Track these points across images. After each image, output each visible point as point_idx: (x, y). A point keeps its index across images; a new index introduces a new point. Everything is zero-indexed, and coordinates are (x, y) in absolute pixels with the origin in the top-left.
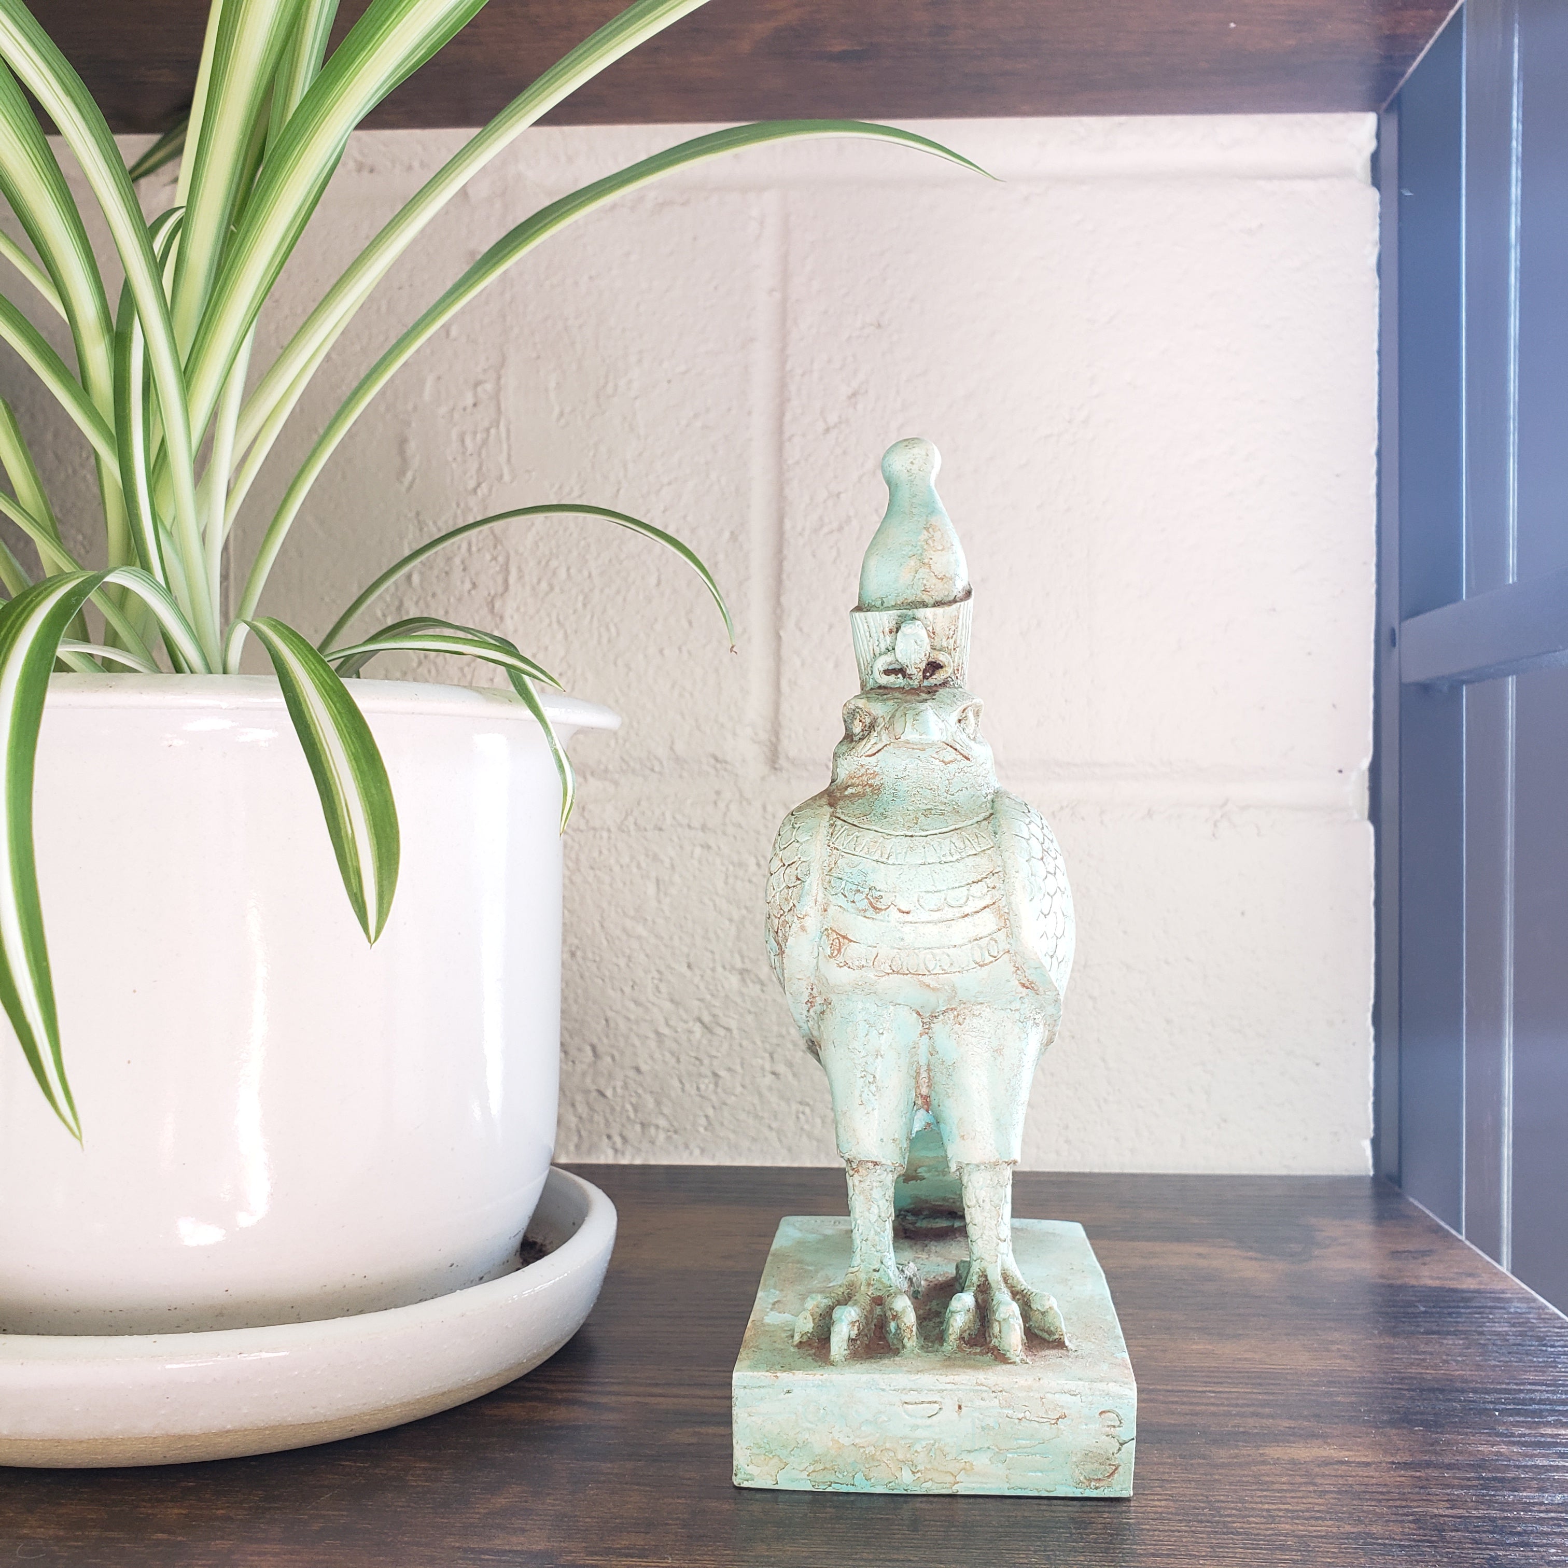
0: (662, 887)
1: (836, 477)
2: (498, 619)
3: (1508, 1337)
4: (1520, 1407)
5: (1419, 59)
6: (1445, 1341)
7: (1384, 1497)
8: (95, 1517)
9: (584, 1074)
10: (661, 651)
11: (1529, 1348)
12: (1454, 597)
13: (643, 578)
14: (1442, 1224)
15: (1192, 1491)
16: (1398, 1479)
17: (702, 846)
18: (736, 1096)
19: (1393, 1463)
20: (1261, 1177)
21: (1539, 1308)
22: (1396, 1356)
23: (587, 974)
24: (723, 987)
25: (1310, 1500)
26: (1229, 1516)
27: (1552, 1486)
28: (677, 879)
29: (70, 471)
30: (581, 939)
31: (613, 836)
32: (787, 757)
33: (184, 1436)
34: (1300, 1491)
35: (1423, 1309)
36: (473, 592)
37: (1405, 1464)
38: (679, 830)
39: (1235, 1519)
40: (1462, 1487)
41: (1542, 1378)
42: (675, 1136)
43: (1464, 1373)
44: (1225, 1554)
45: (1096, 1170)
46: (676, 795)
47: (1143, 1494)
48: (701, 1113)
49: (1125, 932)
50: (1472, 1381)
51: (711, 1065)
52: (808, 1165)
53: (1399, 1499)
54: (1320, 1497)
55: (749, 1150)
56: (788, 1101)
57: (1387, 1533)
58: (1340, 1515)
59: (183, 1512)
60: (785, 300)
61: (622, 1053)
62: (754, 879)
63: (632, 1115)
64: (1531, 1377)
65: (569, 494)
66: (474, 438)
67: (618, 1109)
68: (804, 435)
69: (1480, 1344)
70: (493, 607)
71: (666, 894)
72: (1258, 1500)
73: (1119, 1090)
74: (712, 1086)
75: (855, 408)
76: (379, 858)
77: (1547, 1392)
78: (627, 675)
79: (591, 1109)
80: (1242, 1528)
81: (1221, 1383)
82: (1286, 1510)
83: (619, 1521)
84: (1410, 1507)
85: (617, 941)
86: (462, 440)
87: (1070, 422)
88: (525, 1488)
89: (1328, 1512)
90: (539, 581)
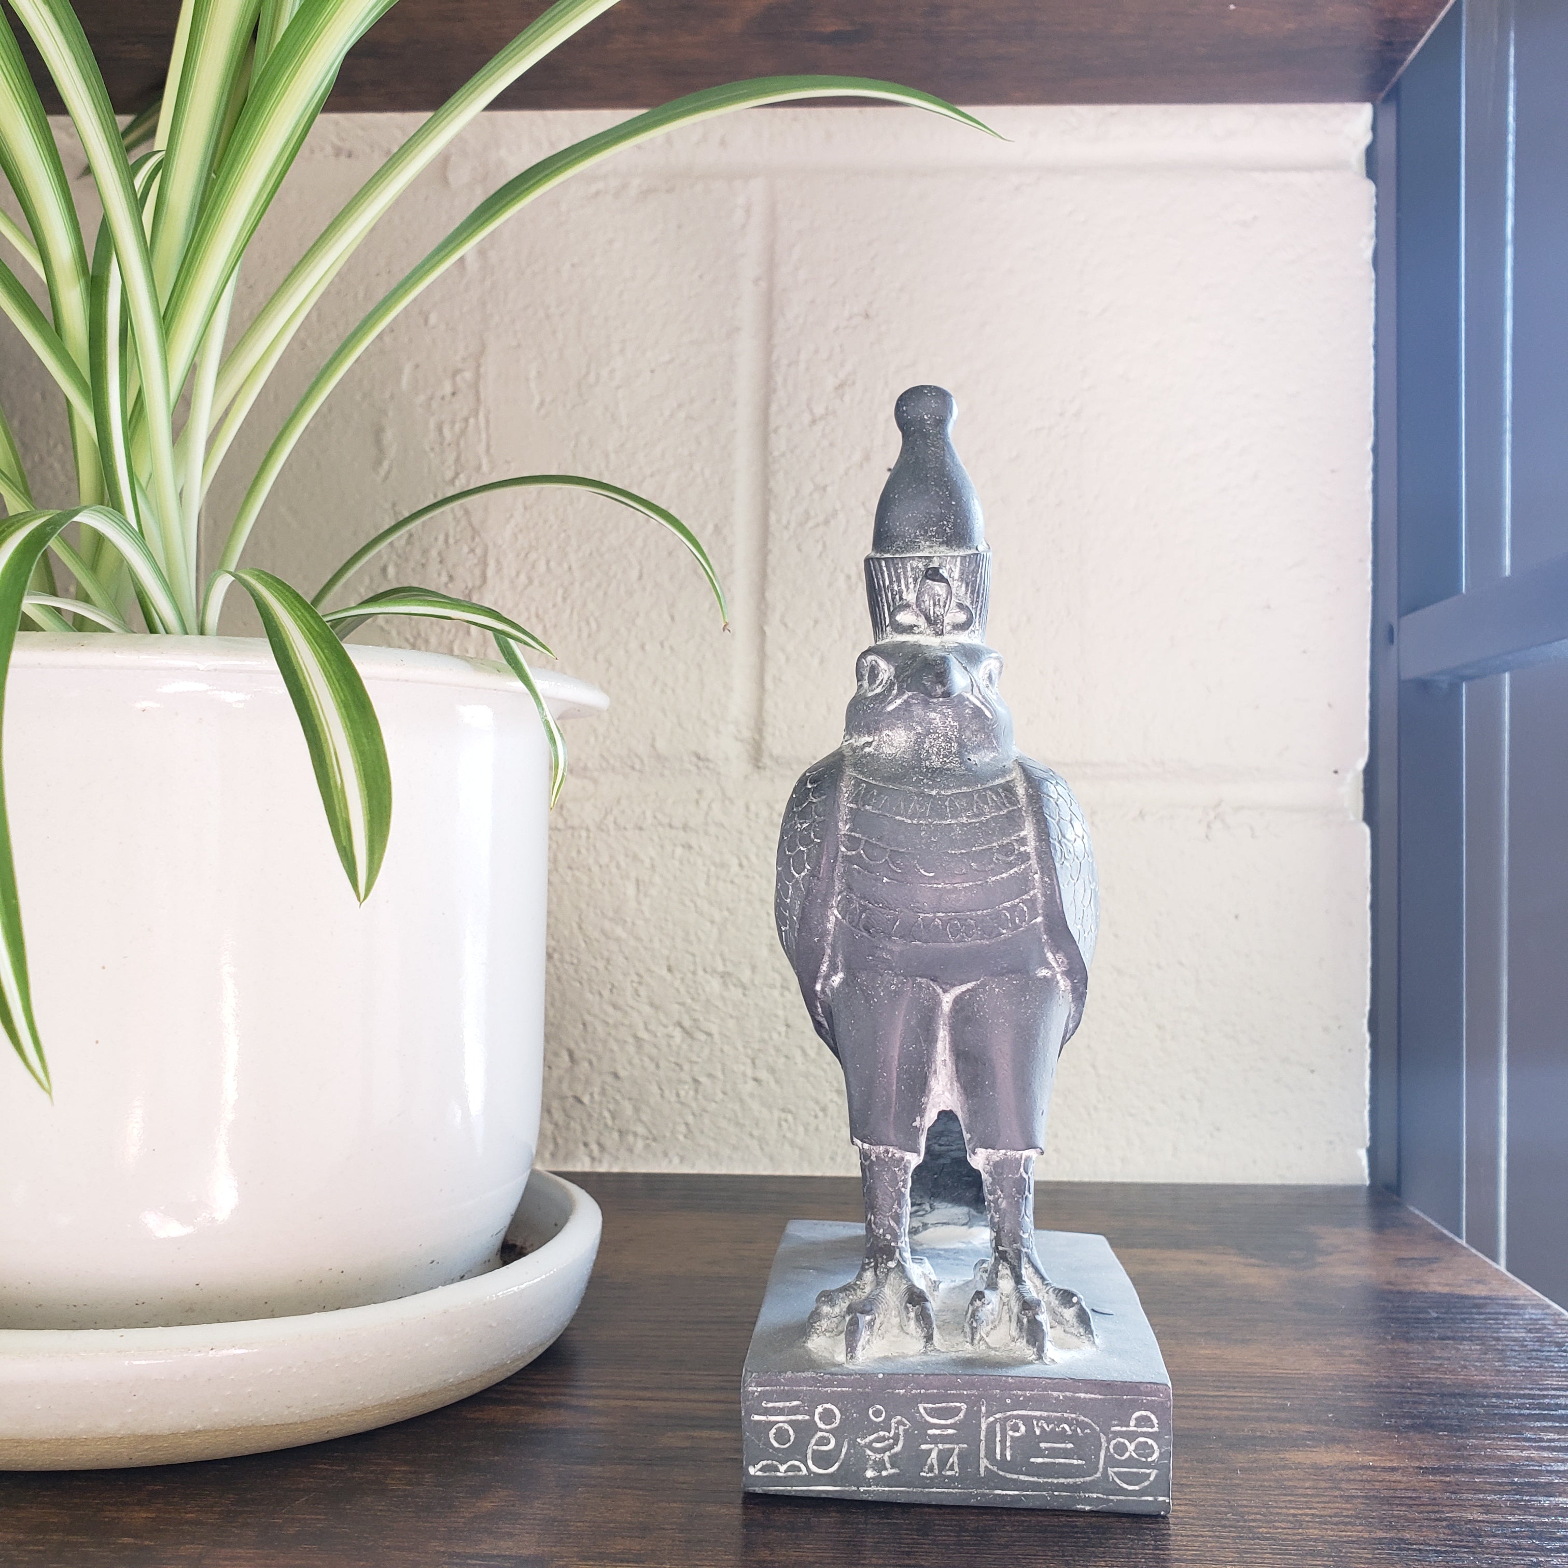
0: (641, 888)
1: (822, 470)
3: (1526, 1343)
4: (1546, 1412)
5: (1420, 45)
6: (1461, 1347)
7: (1413, 1502)
8: (56, 1520)
9: (560, 1080)
10: (643, 647)
11: (1548, 1354)
12: (1456, 590)
13: (624, 571)
14: (1446, 1232)
15: (1213, 1496)
16: (1427, 1484)
17: (683, 846)
18: (716, 1102)
19: (1421, 1468)
20: (1255, 1186)
21: (1555, 1314)
22: (1412, 1361)
23: (564, 977)
24: (704, 991)
25: (1337, 1505)
26: (1254, 1521)
28: (657, 879)
29: (37, 459)
30: (558, 941)
31: (591, 835)
32: (771, 756)
33: (151, 1436)
34: (1325, 1496)
35: (1435, 1315)
36: (450, 585)
37: (1433, 1469)
38: (660, 829)
39: (1260, 1524)
40: (1495, 1492)
42: (654, 1144)
43: (1484, 1378)
44: (1254, 1560)
45: (1086, 1179)
46: (657, 794)
48: (681, 1121)
49: (1116, 936)
50: (1493, 1386)
51: (691, 1070)
52: (790, 1172)
53: (1430, 1505)
54: (1347, 1502)
55: (730, 1158)
56: (770, 1108)
57: (1421, 1538)
58: (1370, 1520)
59: (149, 1515)
60: (770, 290)
61: (600, 1058)
62: (736, 880)
63: (610, 1122)
64: (1554, 1382)
66: (452, 428)
67: (596, 1115)
68: (790, 426)
69: (1498, 1349)
71: (646, 895)
72: (1283, 1505)
73: (1109, 1097)
74: (692, 1093)
75: (842, 401)
76: (370, 810)
78: (607, 670)
79: (568, 1116)
80: (1269, 1533)
81: (1234, 1388)
82: (1313, 1515)
83: (612, 1525)
84: (1443, 1512)
85: (595, 943)
86: (440, 430)
87: (1062, 414)
88: (511, 1492)
89: (1358, 1518)
90: (518, 573)
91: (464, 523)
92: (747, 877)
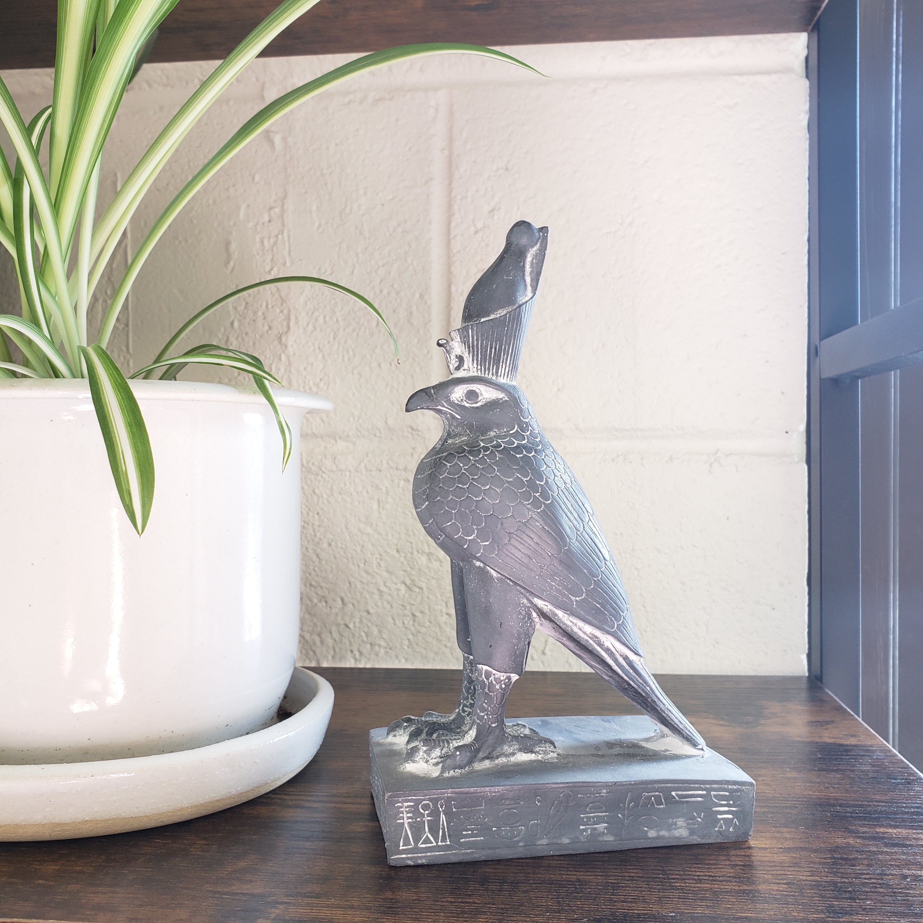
0: (381, 504)
1: (482, 260)
2: (284, 347)
3: (869, 773)
4: (867, 815)
6: (829, 776)
9: (337, 615)
10: (379, 365)
11: (880, 780)
12: (856, 322)
13: (368, 322)
16: (782, 858)
17: (405, 480)
18: (426, 627)
19: (782, 848)
20: (740, 677)
22: (797, 784)
23: (338, 556)
24: (417, 563)
25: (725, 870)
26: (674, 879)
27: (876, 863)
28: (390, 500)
30: (334, 535)
31: (352, 475)
33: (61, 824)
34: (721, 864)
35: (820, 756)
36: (269, 332)
37: (789, 849)
38: (391, 470)
39: (677, 881)
40: (820, 863)
41: (884, 798)
42: (390, 651)
43: (837, 794)
46: (389, 450)
47: (624, 865)
48: (405, 638)
49: (657, 530)
50: (840, 800)
51: (411, 609)
53: (780, 870)
55: (434, 659)
58: (742, 879)
59: (57, 868)
60: (450, 155)
61: (359, 602)
63: (365, 639)
64: (878, 797)
65: (324, 273)
66: (269, 241)
67: (357, 635)
68: (462, 235)
69: (851, 777)
70: (281, 340)
71: (383, 508)
72: (694, 869)
73: (653, 624)
74: (411, 622)
75: (493, 219)
76: (142, 484)
77: (886, 806)
78: (359, 379)
79: (341, 635)
80: (681, 886)
83: (307, 877)
85: (355, 537)
86: (262, 242)
87: (622, 224)
88: (258, 856)
89: (734, 877)
90: (308, 324)
91: (277, 295)
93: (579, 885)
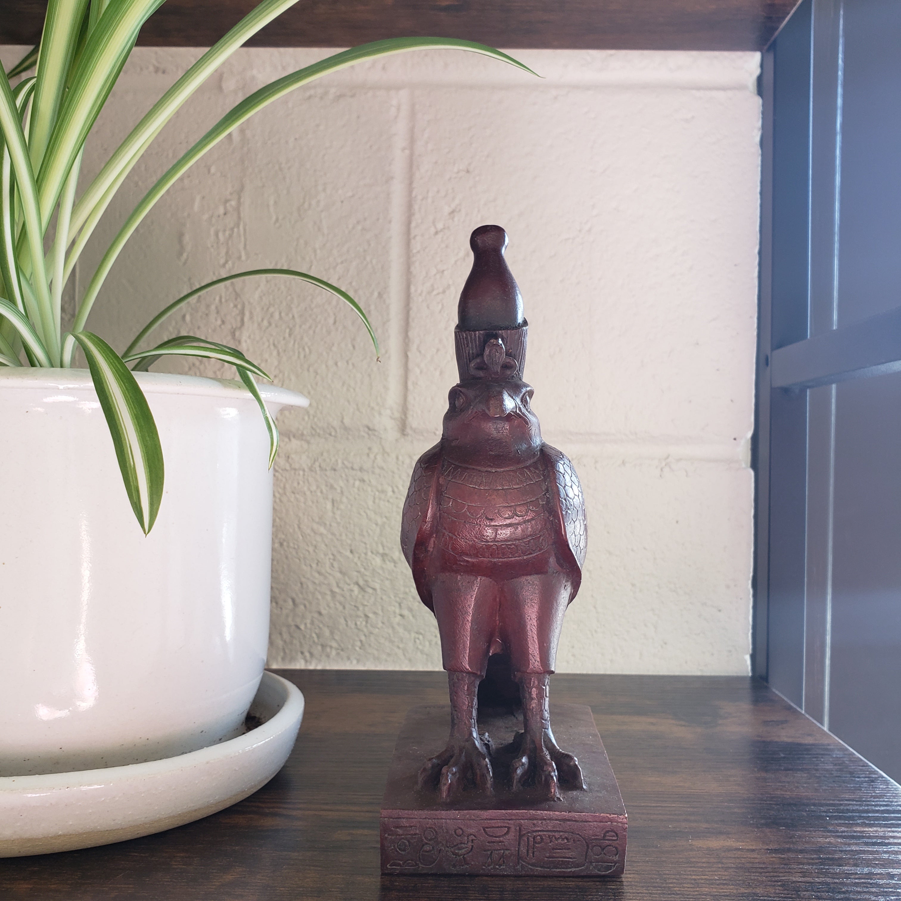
0: (335, 504)
1: (441, 261)
2: (237, 340)
3: (833, 772)
4: (841, 814)
6: (796, 775)
7: (763, 870)
9: (287, 616)
10: (336, 364)
11: (845, 779)
12: (804, 337)
13: (325, 319)
14: (792, 704)
15: (649, 868)
16: (771, 859)
17: (360, 480)
18: (378, 628)
19: (768, 849)
20: (686, 677)
21: (850, 754)
22: (768, 784)
23: (289, 556)
24: (371, 564)
25: (720, 873)
26: (671, 883)
27: (861, 863)
28: (345, 500)
30: (286, 535)
31: (306, 474)
32: (411, 428)
33: (32, 839)
34: (714, 867)
35: (782, 755)
36: (223, 326)
37: (775, 850)
38: (346, 470)
39: (675, 885)
40: (809, 864)
41: (853, 796)
42: (342, 653)
43: (808, 794)
46: (344, 450)
48: (357, 639)
49: (608, 533)
50: (812, 799)
51: (364, 610)
52: (421, 669)
53: (772, 872)
54: (726, 871)
55: (386, 661)
56: (409, 632)
57: (766, 893)
58: (738, 882)
59: (29, 886)
60: (411, 155)
61: (310, 603)
62: (391, 500)
63: (316, 639)
64: (847, 796)
66: (224, 234)
67: (308, 636)
68: (422, 235)
69: (817, 776)
70: (235, 335)
71: (338, 509)
72: (689, 873)
73: (604, 625)
74: (364, 623)
75: (453, 220)
76: (150, 480)
77: (857, 805)
78: (315, 377)
79: (291, 636)
80: (680, 891)
81: (666, 801)
82: (705, 879)
83: (301, 889)
84: (779, 876)
85: (308, 537)
86: (217, 234)
87: (580, 231)
88: (244, 869)
89: (731, 881)
90: (262, 320)
91: (231, 290)
92: (397, 498)
93: (580, 892)
